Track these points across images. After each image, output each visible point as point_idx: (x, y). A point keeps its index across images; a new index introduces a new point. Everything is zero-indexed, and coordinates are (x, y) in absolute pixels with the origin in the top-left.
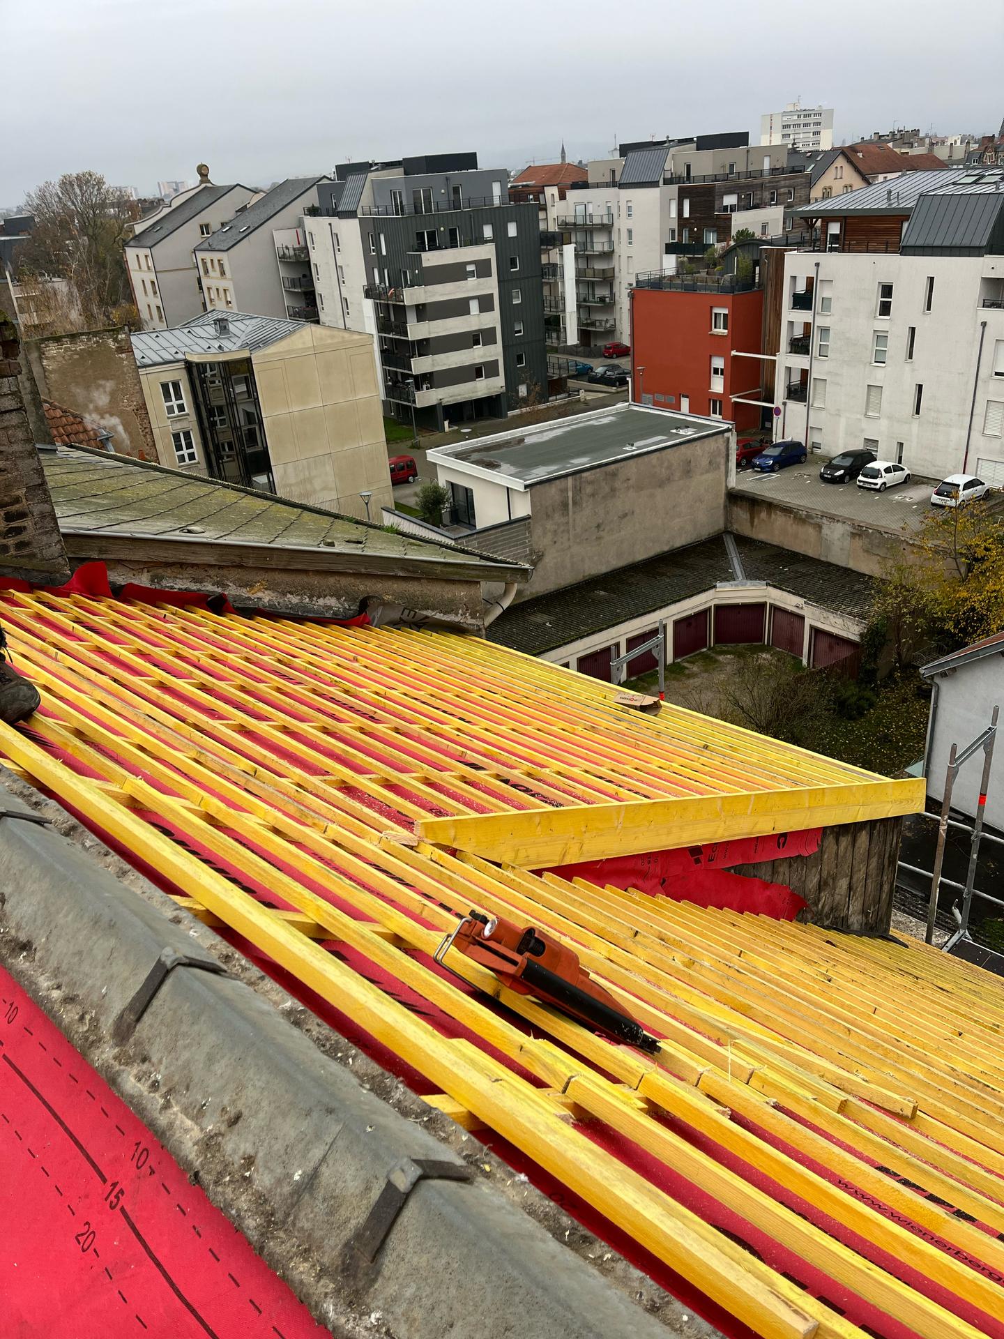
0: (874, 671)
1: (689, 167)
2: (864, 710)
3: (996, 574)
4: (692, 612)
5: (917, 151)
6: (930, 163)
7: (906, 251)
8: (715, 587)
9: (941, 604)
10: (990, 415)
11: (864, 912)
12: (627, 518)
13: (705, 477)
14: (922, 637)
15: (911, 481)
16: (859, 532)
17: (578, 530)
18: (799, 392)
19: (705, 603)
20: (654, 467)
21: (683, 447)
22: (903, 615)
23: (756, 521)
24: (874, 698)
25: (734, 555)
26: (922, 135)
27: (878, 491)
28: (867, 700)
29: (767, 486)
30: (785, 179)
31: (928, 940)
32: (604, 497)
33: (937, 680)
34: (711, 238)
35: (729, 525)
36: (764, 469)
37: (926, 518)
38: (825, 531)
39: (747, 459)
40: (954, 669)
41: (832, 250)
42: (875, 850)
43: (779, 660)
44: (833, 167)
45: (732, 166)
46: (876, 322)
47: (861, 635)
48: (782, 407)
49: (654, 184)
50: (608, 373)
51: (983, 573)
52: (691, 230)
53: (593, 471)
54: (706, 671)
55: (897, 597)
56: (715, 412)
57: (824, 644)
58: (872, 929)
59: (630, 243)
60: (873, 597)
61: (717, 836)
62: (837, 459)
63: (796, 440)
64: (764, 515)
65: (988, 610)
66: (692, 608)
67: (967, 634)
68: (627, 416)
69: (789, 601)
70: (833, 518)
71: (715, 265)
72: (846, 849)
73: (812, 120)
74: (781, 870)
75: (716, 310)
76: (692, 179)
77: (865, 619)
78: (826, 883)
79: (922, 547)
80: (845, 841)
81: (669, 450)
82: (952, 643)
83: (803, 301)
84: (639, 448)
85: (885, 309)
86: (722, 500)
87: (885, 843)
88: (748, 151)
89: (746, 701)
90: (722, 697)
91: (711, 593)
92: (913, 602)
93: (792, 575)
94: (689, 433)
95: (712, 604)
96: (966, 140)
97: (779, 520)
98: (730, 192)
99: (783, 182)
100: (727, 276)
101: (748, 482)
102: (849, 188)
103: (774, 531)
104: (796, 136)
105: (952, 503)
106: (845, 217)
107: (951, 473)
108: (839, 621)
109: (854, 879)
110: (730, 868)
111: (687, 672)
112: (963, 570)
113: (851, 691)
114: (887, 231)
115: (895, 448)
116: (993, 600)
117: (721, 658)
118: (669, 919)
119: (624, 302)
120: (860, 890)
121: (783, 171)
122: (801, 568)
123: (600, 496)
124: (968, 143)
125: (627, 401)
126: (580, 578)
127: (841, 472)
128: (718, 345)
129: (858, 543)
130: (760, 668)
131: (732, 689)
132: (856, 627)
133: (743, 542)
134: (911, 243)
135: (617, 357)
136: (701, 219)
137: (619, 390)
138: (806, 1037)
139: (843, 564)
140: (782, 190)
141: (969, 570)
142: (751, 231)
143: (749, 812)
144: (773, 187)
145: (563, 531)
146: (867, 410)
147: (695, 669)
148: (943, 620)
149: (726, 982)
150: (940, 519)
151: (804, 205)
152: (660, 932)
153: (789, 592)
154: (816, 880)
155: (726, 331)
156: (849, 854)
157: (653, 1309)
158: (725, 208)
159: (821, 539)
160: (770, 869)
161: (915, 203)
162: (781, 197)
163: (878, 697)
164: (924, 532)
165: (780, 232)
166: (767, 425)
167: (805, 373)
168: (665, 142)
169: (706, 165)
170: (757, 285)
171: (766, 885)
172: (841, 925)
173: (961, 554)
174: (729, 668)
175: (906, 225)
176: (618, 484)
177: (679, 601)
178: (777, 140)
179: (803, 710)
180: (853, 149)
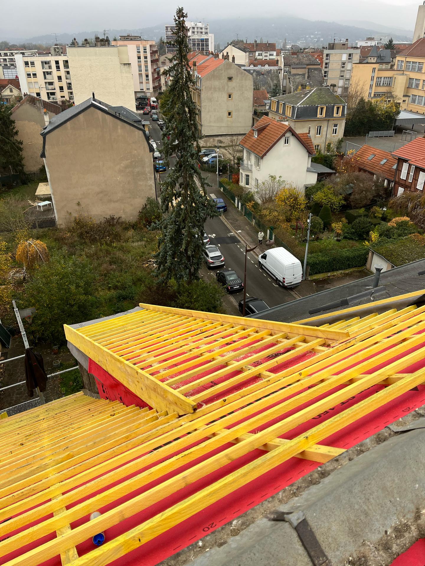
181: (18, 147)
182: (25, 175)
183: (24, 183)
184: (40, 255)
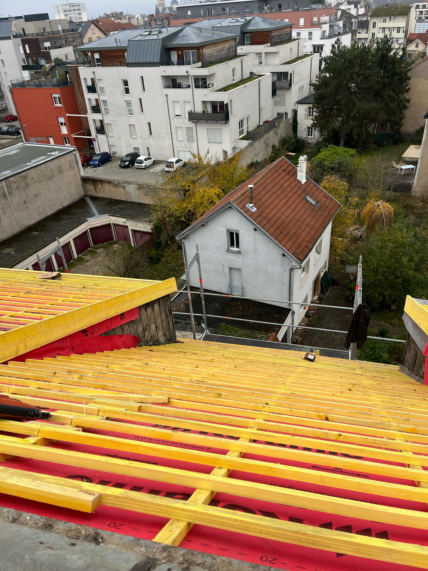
0: (160, 243)
1: (23, 29)
2: (160, 259)
3: (194, 195)
4: (80, 233)
5: (124, 21)
6: (129, 26)
7: (129, 65)
8: (87, 220)
9: (178, 210)
10: (178, 133)
11: (165, 335)
12: (38, 196)
13: (69, 173)
14: (174, 225)
15: (155, 163)
16: (140, 187)
17: (15, 206)
18: (101, 130)
19: (85, 228)
20: (44, 171)
21: (55, 160)
22: (165, 218)
23: (97, 189)
24: (163, 253)
25: (91, 205)
26: (124, 14)
27: (144, 169)
28: (160, 255)
29: (98, 173)
30: (70, 34)
31: (195, 338)
32: (24, 188)
33: (183, 241)
34: (43, 62)
35: (86, 193)
36: (95, 166)
37: (164, 177)
38: (127, 189)
39: (87, 162)
40: (188, 235)
41: (98, 65)
42: (162, 310)
43: (122, 246)
44: (90, 29)
45: (44, 29)
46: (125, 97)
47: (152, 229)
48: (95, 138)
49: (9, 38)
50: (10, 129)
51: (190, 196)
52: (32, 59)
53: (14, 177)
54: (93, 258)
55: (161, 211)
56: (66, 143)
57: (138, 236)
58: (169, 340)
59: (4, 66)
60: (152, 213)
61: (92, 322)
62: (125, 158)
63: (106, 151)
64: (100, 186)
65: (195, 210)
66: (79, 232)
67: (190, 221)
68: (24, 148)
69: (120, 221)
70: (128, 183)
71: (48, 75)
72: (151, 313)
73: (76, 8)
74: (125, 328)
75: (54, 96)
76: (26, 35)
77: (151, 222)
78: (146, 328)
79: (166, 189)
80: (149, 310)
81: (49, 163)
82: (184, 225)
83: (92, 89)
84: (34, 163)
85: (127, 91)
86: (80, 182)
87: (165, 306)
88: (50, 22)
89: (112, 266)
90: (103, 267)
91: (86, 224)
92: (168, 212)
93: (118, 210)
94: (57, 154)
95: (88, 228)
96: (143, 17)
97: (107, 187)
98: (46, 41)
99: (69, 36)
100: (55, 79)
101: (90, 172)
102: (99, 38)
103: (106, 192)
104: (71, 15)
105: (172, 170)
106: (100, 51)
107: (170, 158)
108: (142, 225)
109: (157, 324)
110: (103, 334)
111: (85, 260)
112: (183, 196)
113: (153, 253)
114: (119, 57)
115: (146, 150)
116: (195, 205)
117: (98, 251)
118: (74, 363)
119: (8, 95)
120: (161, 327)
121: (68, 31)
122: (121, 206)
123: (21, 188)
124: (144, 17)
125: (23, 142)
126: (23, 228)
127: (128, 163)
128: (59, 112)
129: (141, 191)
130: (115, 251)
131: (105, 262)
132: (149, 227)
133: (94, 199)
134: (130, 61)
135: (12, 121)
136: (35, 53)
137: (18, 137)
138: (129, 389)
139: (138, 201)
140: (70, 39)
141: (185, 196)
142: (60, 58)
143: (104, 308)
144: (66, 38)
145: (7, 207)
146: (131, 136)
147: (88, 258)
148: (180, 217)
149: (97, 379)
150: (170, 177)
151: (81, 46)
152: (68, 369)
153: (119, 217)
154: (141, 328)
155: (61, 105)
156: (152, 314)
157: (14, 521)
158: (46, 48)
159: (126, 193)
160: (120, 329)
161: (127, 44)
162: (70, 43)
163: (164, 252)
164: (165, 183)
165: (74, 58)
166: (92, 146)
167: (101, 121)
168: (9, 18)
169: (32, 28)
170: (69, 83)
171: (121, 337)
172: (157, 343)
173: (180, 189)
174: (102, 254)
175: (126, 54)
176: (28, 181)
177: (73, 229)
178: (63, 17)
179: (137, 264)
180: (97, 21)
181: (403, 106)
182: (399, 135)
183: (395, 143)
184: (383, 219)
